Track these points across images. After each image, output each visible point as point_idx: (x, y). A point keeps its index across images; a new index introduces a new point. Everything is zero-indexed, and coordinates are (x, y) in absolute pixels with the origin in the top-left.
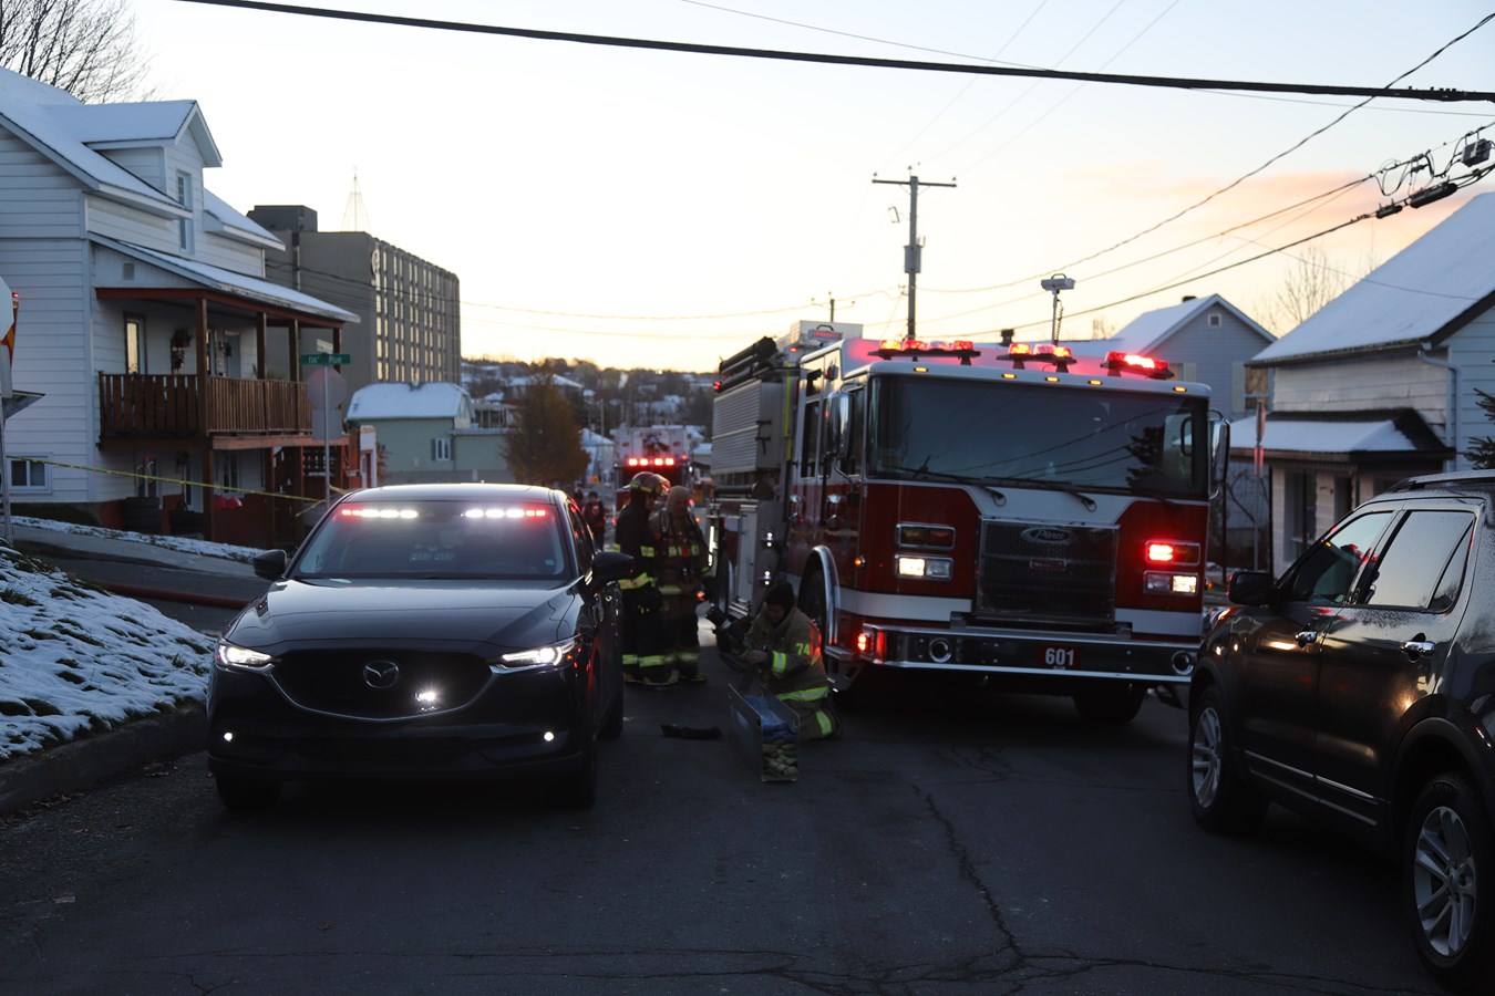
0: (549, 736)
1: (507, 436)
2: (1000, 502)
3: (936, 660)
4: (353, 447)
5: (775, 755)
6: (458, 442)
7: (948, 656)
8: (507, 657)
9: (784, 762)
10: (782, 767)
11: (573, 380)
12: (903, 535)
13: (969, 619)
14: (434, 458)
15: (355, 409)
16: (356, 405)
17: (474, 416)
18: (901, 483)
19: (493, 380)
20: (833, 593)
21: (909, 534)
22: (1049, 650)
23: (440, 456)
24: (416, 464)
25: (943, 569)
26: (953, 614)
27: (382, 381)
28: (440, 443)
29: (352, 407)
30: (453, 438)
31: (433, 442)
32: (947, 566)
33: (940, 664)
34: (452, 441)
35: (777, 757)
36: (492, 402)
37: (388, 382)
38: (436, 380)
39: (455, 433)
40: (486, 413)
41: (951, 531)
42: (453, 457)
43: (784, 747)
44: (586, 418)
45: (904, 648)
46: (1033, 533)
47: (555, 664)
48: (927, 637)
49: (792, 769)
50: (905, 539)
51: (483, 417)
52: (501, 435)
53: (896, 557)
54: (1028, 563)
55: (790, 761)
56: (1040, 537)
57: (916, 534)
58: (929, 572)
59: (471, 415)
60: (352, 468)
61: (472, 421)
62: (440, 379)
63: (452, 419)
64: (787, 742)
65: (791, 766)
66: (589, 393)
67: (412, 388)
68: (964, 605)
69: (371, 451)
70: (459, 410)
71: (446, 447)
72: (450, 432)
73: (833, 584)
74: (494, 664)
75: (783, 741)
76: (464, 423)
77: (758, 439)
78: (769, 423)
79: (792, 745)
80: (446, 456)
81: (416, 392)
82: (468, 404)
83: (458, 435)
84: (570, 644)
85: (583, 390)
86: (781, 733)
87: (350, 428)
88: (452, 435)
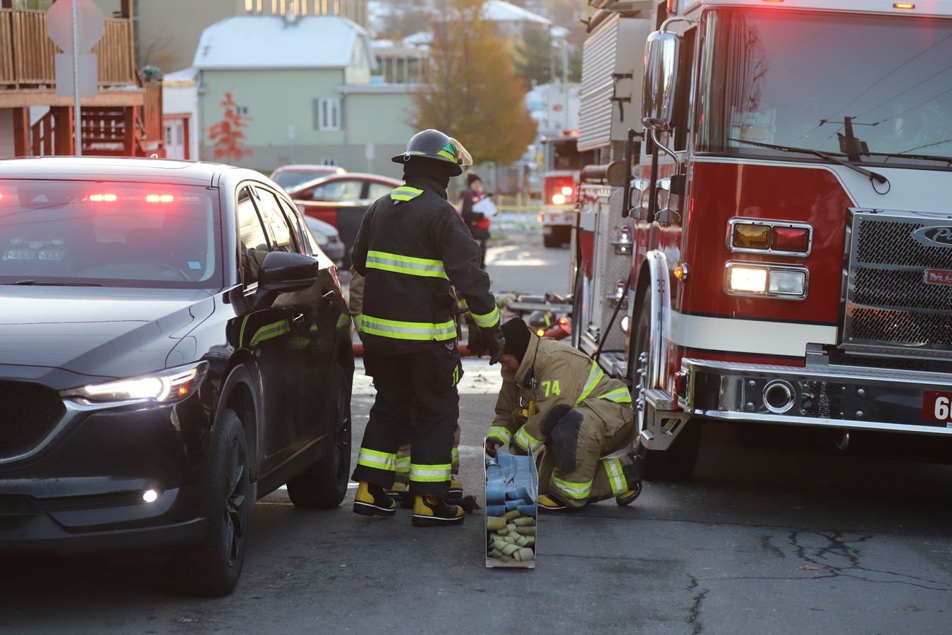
0: (150, 496)
1: (419, 96)
2: (882, 188)
3: (771, 408)
4: (152, 110)
5: (504, 531)
6: (352, 102)
7: (790, 406)
8: (91, 390)
9: (516, 542)
10: (511, 548)
11: (538, 14)
12: (736, 234)
13: (834, 354)
14: (316, 126)
15: (205, 54)
16: (207, 48)
17: (375, 65)
18: (741, 162)
19: (421, 12)
20: (661, 316)
21: (747, 233)
22: (939, 400)
23: (325, 124)
24: (292, 135)
25: (793, 284)
26: (810, 345)
27: (252, 13)
28: (325, 104)
29: (200, 51)
30: (344, 98)
31: (315, 103)
32: (800, 279)
33: (777, 415)
34: (343, 102)
35: (507, 534)
36: (417, 45)
37: (261, 14)
38: (330, 12)
39: (346, 90)
40: (389, 60)
41: (808, 230)
42: (344, 125)
43: (518, 521)
44: (548, 69)
45: (729, 392)
46: (930, 234)
47: (161, 399)
48: (762, 379)
49: (527, 552)
50: (739, 241)
51: (387, 66)
52: (408, 93)
53: (728, 265)
54: (920, 274)
55: (524, 540)
56: (939, 239)
57: (757, 234)
58: (773, 288)
59: (370, 64)
60: (151, 139)
61: (373, 73)
62: (336, 10)
63: (342, 70)
64: (522, 514)
65: (526, 546)
66: (558, 32)
67: (287, 23)
68: (827, 335)
69: (190, 114)
70: (353, 56)
71: (334, 111)
72: (340, 89)
73: (662, 303)
74: (72, 398)
75: (516, 513)
76: (360, 76)
77: (614, 99)
78: (630, 76)
79: (530, 519)
80: (334, 124)
81: (291, 32)
82: (365, 48)
83: (350, 94)
84: (190, 373)
85: (550, 26)
86: (515, 502)
87: (148, 80)
88: (343, 93)
